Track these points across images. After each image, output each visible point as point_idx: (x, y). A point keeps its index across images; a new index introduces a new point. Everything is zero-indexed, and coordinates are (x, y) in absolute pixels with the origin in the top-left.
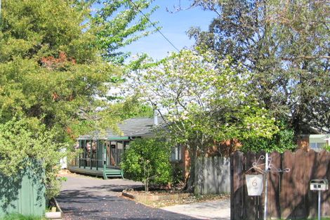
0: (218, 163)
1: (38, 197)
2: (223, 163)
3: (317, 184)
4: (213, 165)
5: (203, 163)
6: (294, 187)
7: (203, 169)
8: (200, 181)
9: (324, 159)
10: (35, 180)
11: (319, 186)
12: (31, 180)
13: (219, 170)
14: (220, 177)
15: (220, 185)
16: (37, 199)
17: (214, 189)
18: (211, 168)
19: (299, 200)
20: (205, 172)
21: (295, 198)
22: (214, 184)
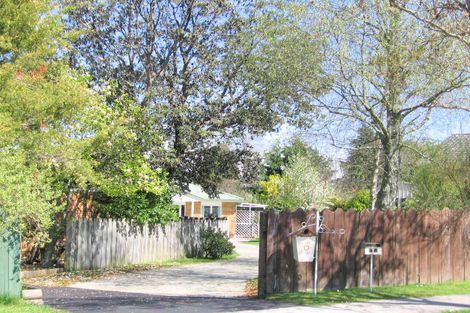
0: (93, 227)
1: (16, 268)
2: (98, 226)
3: (373, 248)
4: (88, 229)
5: (77, 227)
6: (332, 252)
7: (77, 234)
8: (73, 250)
9: (363, 220)
10: (11, 244)
11: (376, 250)
12: (7, 243)
13: (94, 236)
14: (94, 246)
15: (94, 257)
16: (14, 272)
17: (87, 263)
18: (85, 233)
19: (337, 268)
20: (79, 238)
21: (333, 265)
22: (87, 256)
